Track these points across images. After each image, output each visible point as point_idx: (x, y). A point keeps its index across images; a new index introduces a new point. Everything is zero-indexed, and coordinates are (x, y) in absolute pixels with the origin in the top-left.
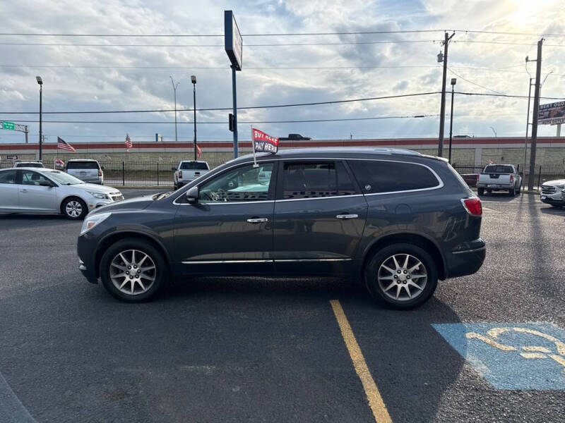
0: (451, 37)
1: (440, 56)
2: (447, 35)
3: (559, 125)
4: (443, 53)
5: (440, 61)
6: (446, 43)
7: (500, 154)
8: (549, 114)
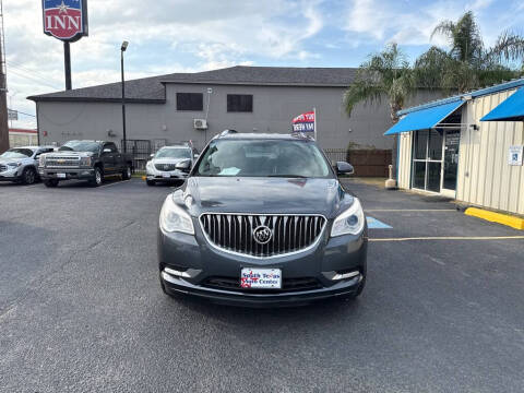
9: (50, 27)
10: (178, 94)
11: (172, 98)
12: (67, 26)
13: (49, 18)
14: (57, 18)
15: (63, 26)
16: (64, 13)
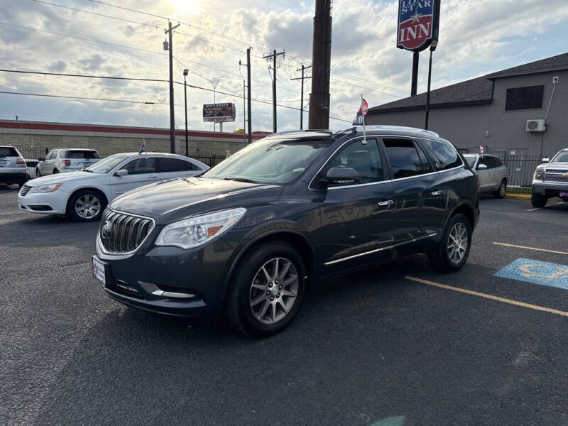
0: (176, 27)
1: (165, 43)
2: (170, 24)
3: (221, 123)
4: (168, 41)
5: (166, 49)
6: (170, 31)
7: (195, 145)
8: (213, 113)
9: (402, 40)
10: (508, 90)
11: (500, 96)
12: (417, 35)
13: (403, 31)
14: (410, 29)
15: (414, 35)
16: (416, 23)
